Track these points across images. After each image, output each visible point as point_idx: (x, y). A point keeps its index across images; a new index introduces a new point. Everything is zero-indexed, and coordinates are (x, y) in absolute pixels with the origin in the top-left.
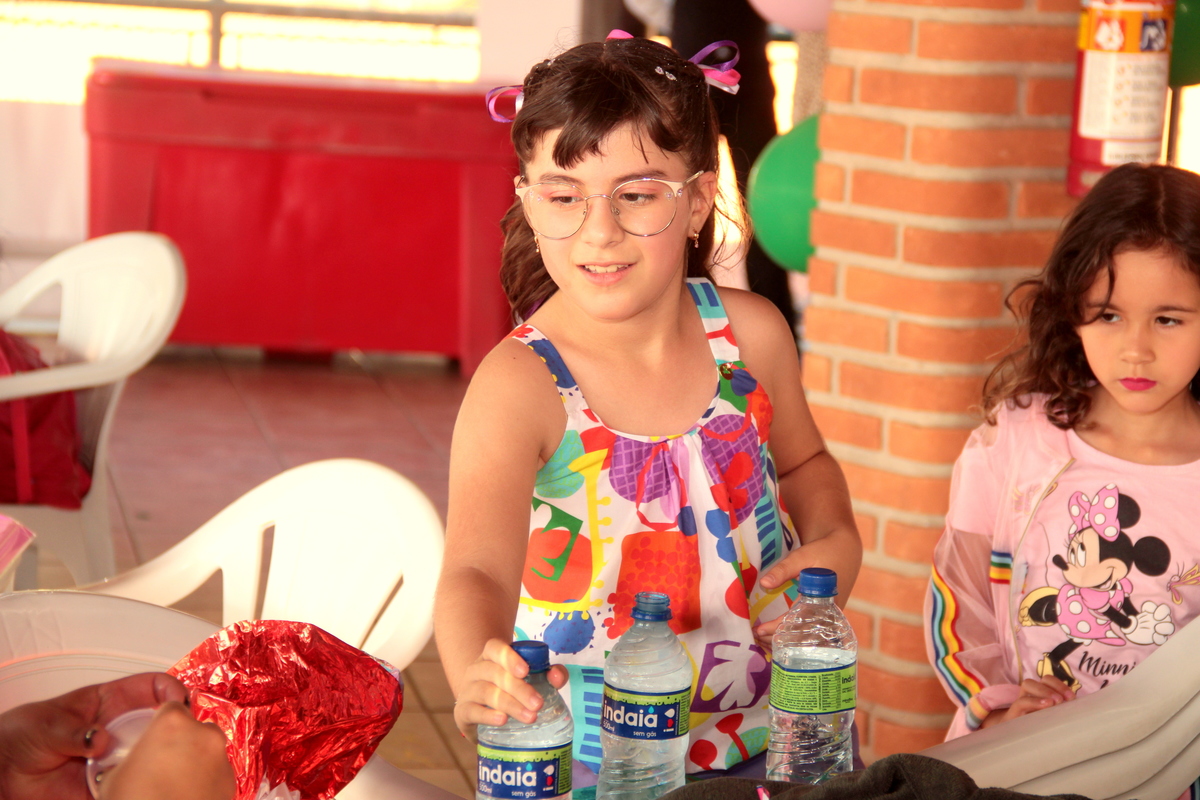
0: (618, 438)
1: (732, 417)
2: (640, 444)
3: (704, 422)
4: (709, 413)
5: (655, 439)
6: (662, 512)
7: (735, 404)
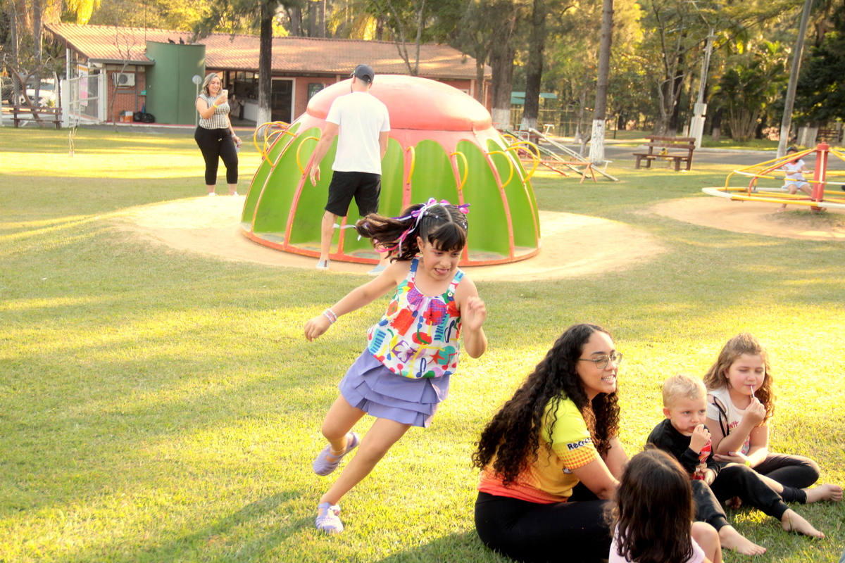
1: (442, 303)
4: (436, 297)
7: (445, 301)
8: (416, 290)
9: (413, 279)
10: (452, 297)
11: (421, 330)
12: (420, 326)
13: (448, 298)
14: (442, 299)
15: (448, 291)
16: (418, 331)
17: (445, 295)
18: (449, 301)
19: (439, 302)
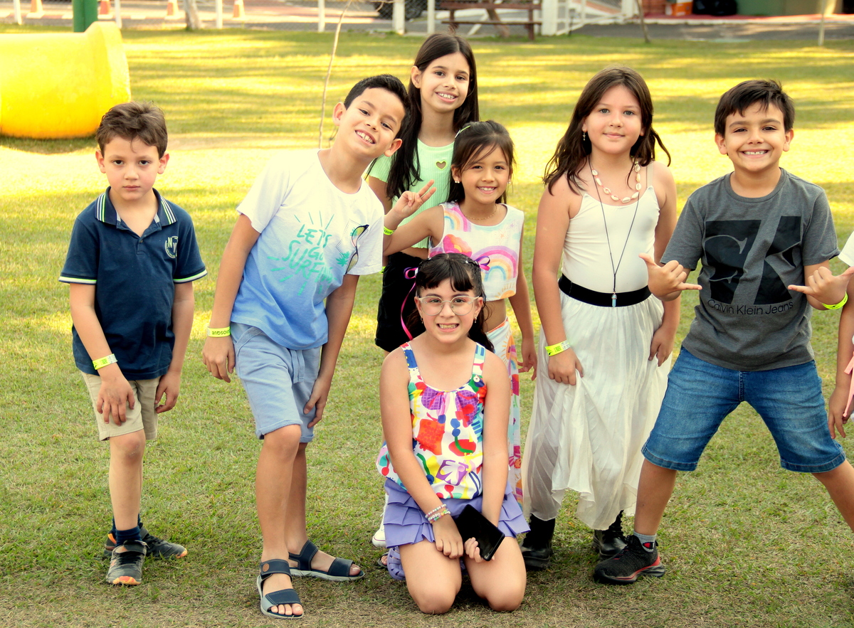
0: (427, 387)
1: (470, 392)
2: (435, 391)
3: (459, 390)
4: (461, 388)
5: (440, 390)
6: (435, 414)
7: (473, 389)
8: (430, 390)
9: (419, 377)
10: (481, 381)
11: (460, 438)
12: (456, 433)
13: (476, 384)
14: (468, 388)
15: (474, 375)
16: (456, 438)
17: (471, 382)
18: (478, 388)
19: (467, 392)
